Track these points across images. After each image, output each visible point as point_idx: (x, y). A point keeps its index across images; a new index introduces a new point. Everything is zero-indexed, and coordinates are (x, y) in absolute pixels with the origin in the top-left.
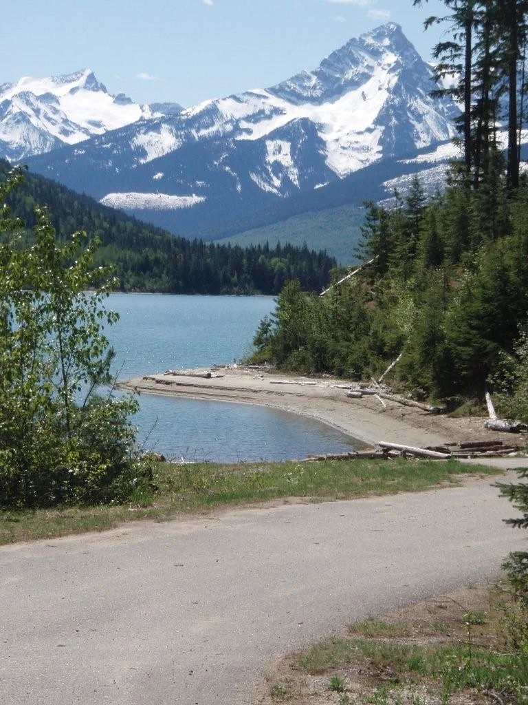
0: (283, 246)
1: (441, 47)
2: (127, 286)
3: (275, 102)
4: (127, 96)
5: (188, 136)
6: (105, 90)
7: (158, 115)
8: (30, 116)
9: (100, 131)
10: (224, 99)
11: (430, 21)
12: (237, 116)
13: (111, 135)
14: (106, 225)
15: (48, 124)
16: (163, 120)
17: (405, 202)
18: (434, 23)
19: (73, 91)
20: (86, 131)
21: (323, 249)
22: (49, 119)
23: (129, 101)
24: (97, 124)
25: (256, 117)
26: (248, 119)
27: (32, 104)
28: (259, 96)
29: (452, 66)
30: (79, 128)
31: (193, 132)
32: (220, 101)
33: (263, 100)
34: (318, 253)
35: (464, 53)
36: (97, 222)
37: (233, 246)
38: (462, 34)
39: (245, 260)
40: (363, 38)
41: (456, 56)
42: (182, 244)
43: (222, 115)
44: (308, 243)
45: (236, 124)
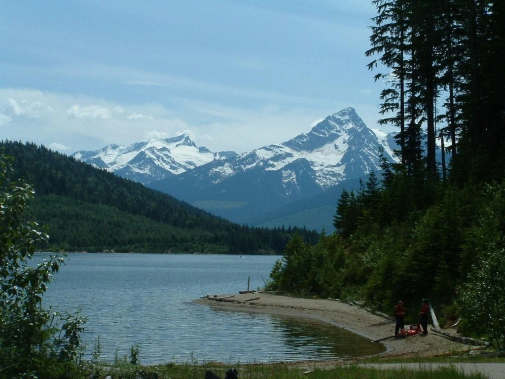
0: (292, 228)
1: (385, 93)
2: (206, 250)
3: (287, 150)
4: (207, 148)
5: (240, 169)
6: (195, 146)
7: (223, 158)
8: (154, 160)
9: (192, 167)
10: (259, 149)
11: (378, 76)
12: (267, 157)
13: (198, 169)
14: (195, 217)
15: (164, 164)
16: (226, 161)
17: (366, 186)
18: (381, 78)
19: (177, 146)
20: (185, 167)
21: (315, 229)
22: (164, 161)
23: (207, 151)
24: (190, 163)
25: (277, 158)
26: (272, 159)
27: (155, 153)
28: (278, 147)
29: (392, 104)
30: (180, 165)
31: (243, 166)
32: (257, 150)
33: (281, 149)
34: (311, 231)
35: (400, 96)
36: (190, 216)
37: (264, 228)
38: (398, 85)
39: (271, 236)
40: (335, 116)
41: (394, 98)
42: (236, 227)
43: (258, 157)
44: (306, 226)
45: (266, 162)
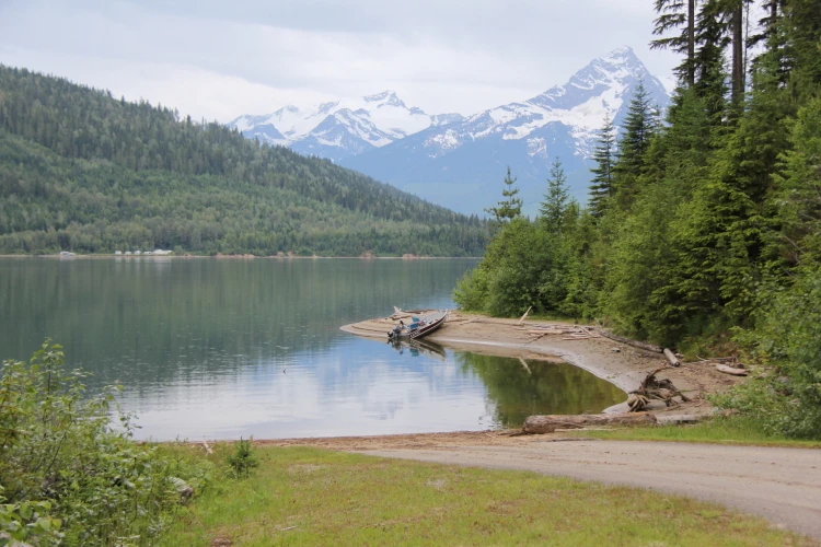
3: (535, 109)
4: (420, 109)
5: (467, 137)
6: (404, 106)
7: (445, 123)
8: (348, 126)
9: (401, 137)
10: (495, 109)
12: (505, 121)
13: (409, 139)
15: (361, 133)
16: (448, 127)
19: (379, 106)
20: (390, 137)
22: (362, 129)
23: (421, 113)
24: (398, 131)
25: (520, 121)
26: (513, 123)
27: (349, 118)
28: (521, 106)
30: (384, 134)
31: (471, 134)
32: (492, 110)
33: (526, 109)
35: (687, 2)
36: (397, 204)
40: (603, 58)
41: (677, 6)
42: (462, 218)
43: (493, 121)
45: (504, 127)
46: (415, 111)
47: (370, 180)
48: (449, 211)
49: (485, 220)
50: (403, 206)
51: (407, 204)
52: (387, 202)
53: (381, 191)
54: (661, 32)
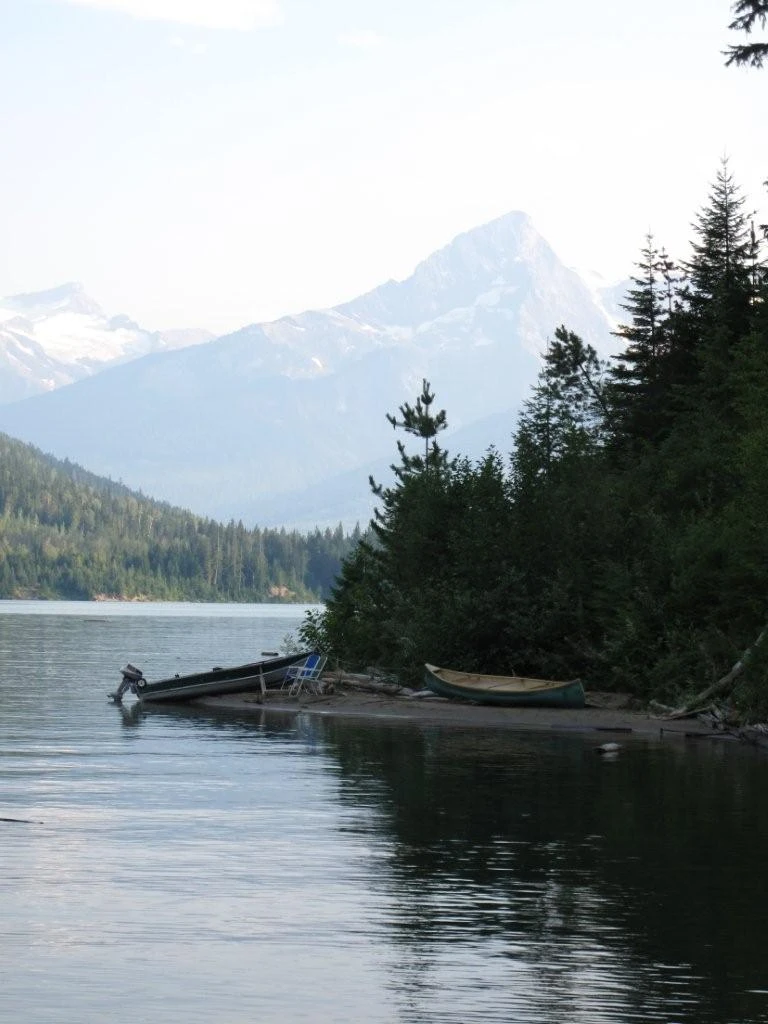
20: (72, 371)
28: (324, 317)
30: (60, 366)
33: (332, 323)
46: (118, 322)
47: (34, 452)
48: (187, 515)
49: (257, 531)
50: (97, 503)
51: (105, 498)
52: (68, 496)
53: (54, 474)
54: (747, 26)
